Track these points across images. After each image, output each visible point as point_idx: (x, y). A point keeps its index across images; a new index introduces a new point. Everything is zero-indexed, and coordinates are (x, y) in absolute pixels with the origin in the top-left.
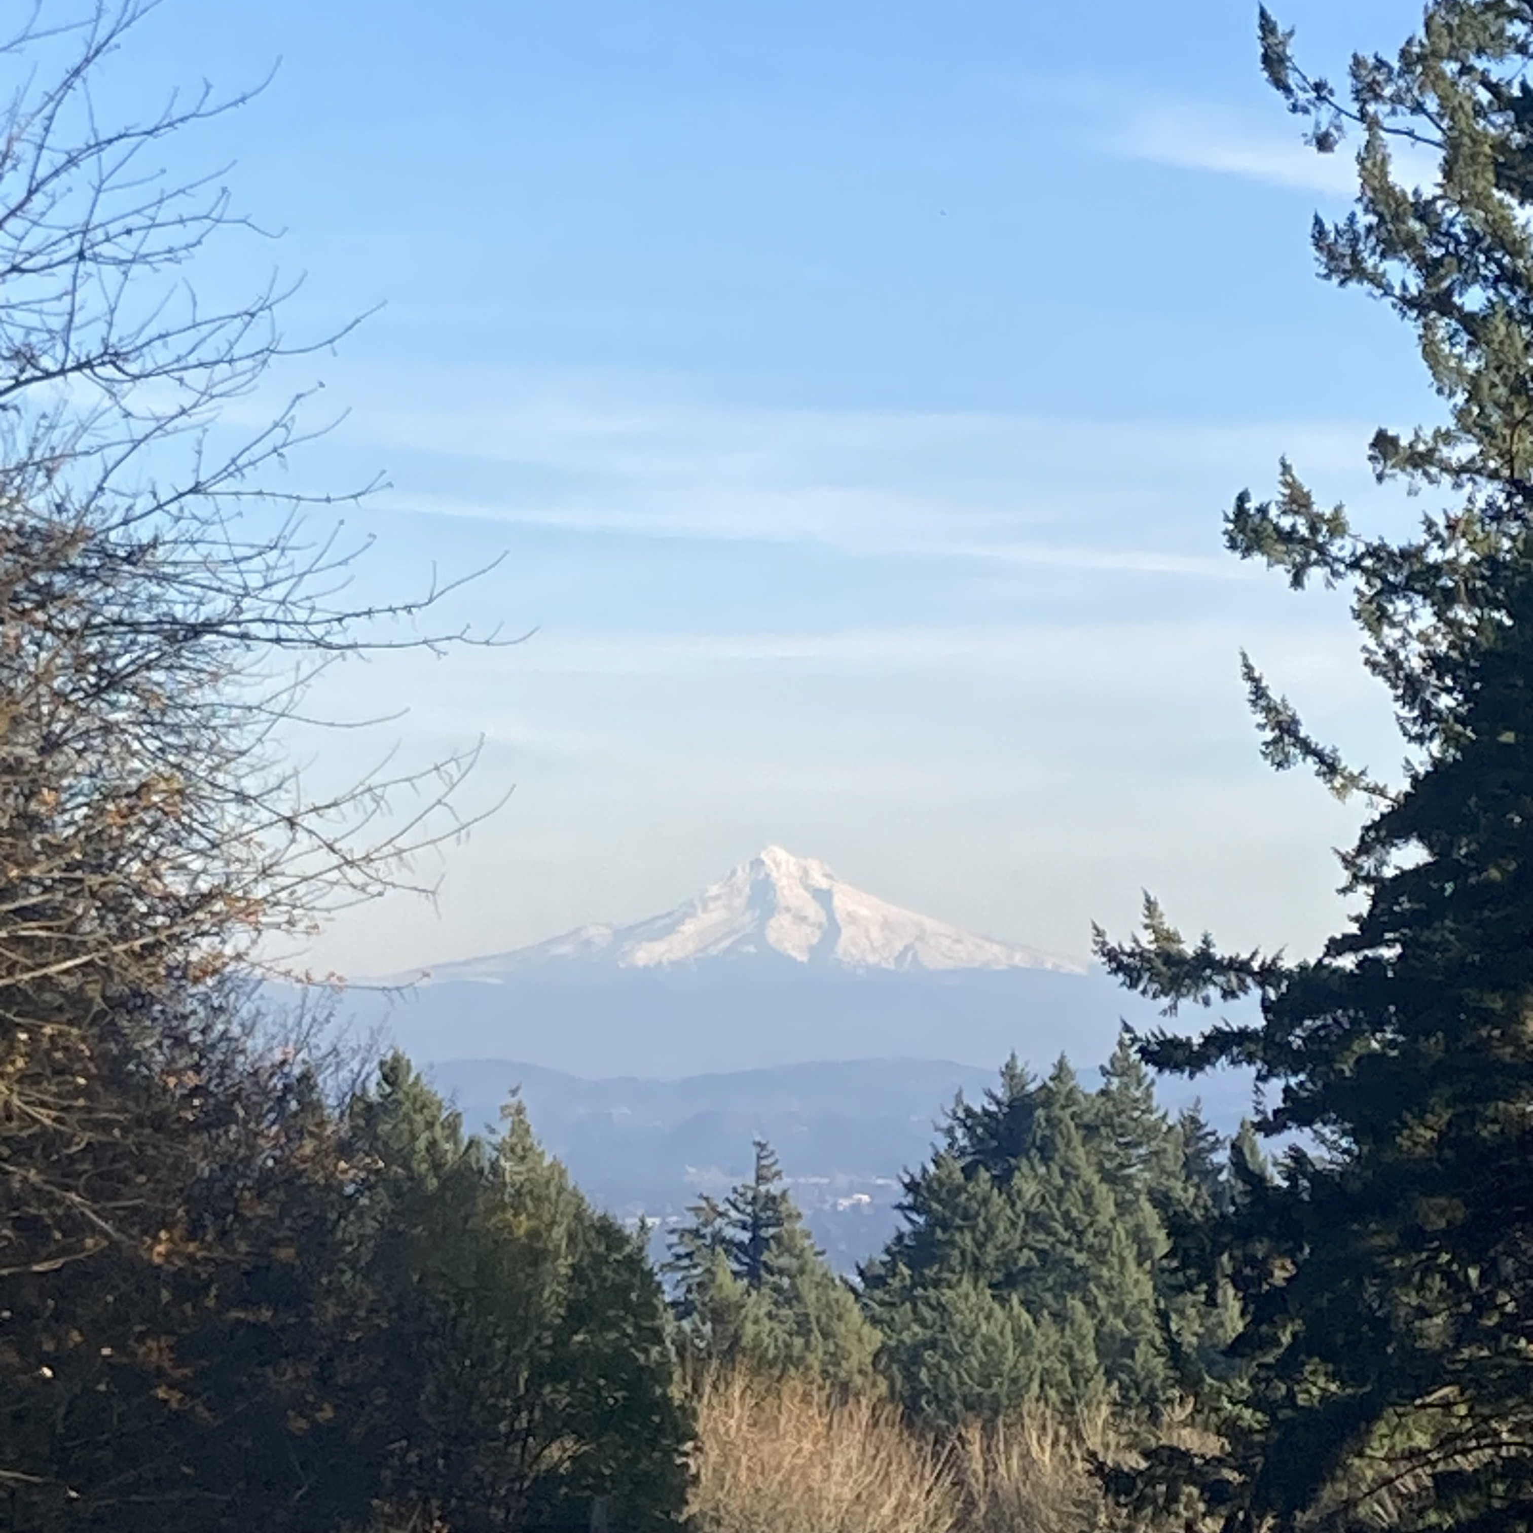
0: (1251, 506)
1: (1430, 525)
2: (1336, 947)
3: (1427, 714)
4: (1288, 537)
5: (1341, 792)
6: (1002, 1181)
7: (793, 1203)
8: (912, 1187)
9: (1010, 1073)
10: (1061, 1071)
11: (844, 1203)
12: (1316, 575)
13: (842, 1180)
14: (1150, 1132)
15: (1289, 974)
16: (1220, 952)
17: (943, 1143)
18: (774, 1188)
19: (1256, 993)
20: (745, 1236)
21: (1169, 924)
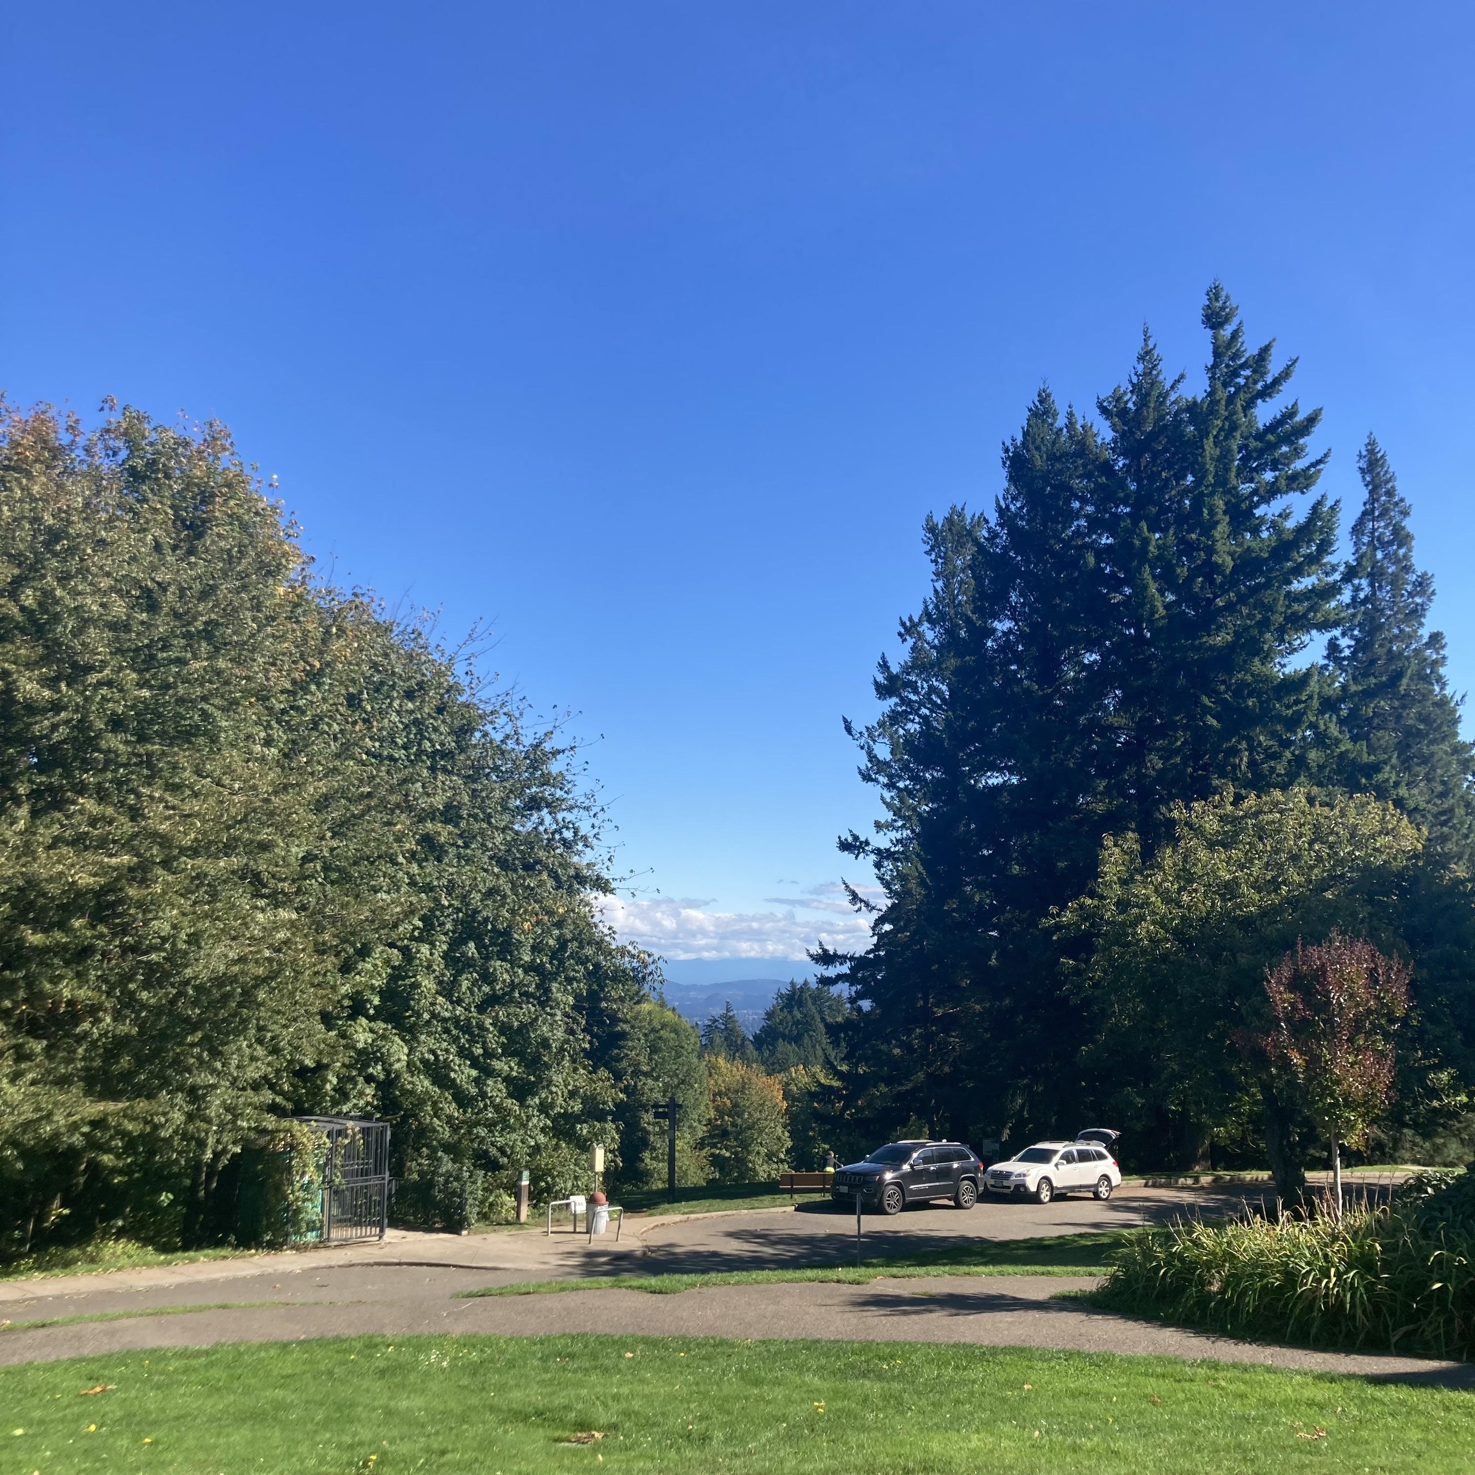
0: (843, 839)
1: (891, 841)
2: (868, 952)
3: (891, 891)
4: (855, 846)
5: (870, 911)
6: (790, 1012)
7: (736, 1018)
8: (767, 1013)
9: (792, 983)
10: (806, 983)
11: (751, 1018)
12: (862, 855)
13: (751, 1012)
14: (829, 999)
15: (855, 959)
16: (839, 953)
17: (775, 1002)
18: (731, 1014)
19: (848, 964)
20: (723, 1027)
21: (826, 947)
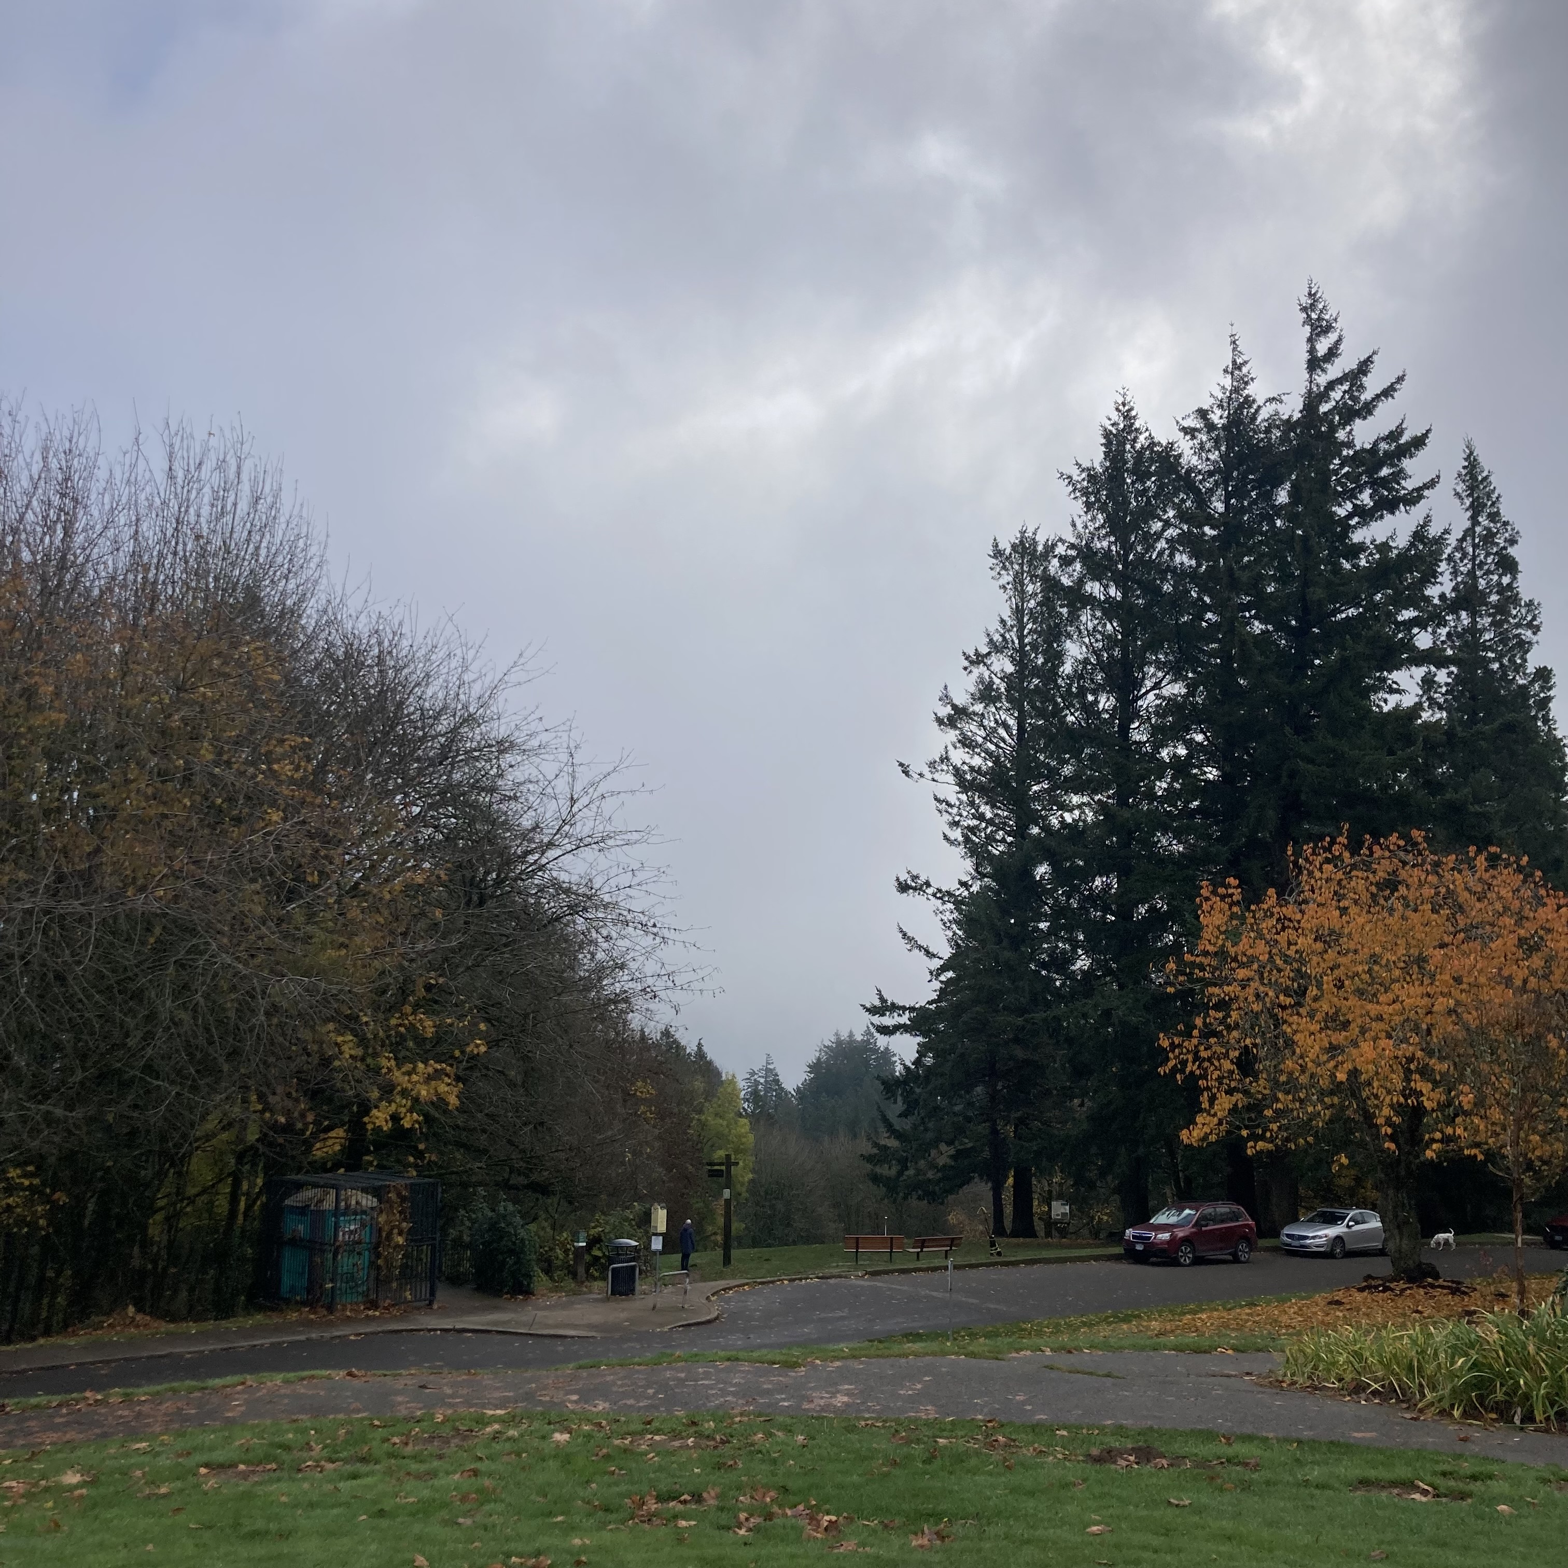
0: (901, 879)
1: (955, 884)
5: (930, 958)
7: (777, 1071)
8: (809, 1066)
10: (851, 1034)
12: (922, 898)
14: (876, 1052)
15: (917, 1009)
16: (898, 1002)
17: (819, 1054)
18: (771, 1067)
19: (907, 1014)
20: (762, 1080)
21: (884, 996)
